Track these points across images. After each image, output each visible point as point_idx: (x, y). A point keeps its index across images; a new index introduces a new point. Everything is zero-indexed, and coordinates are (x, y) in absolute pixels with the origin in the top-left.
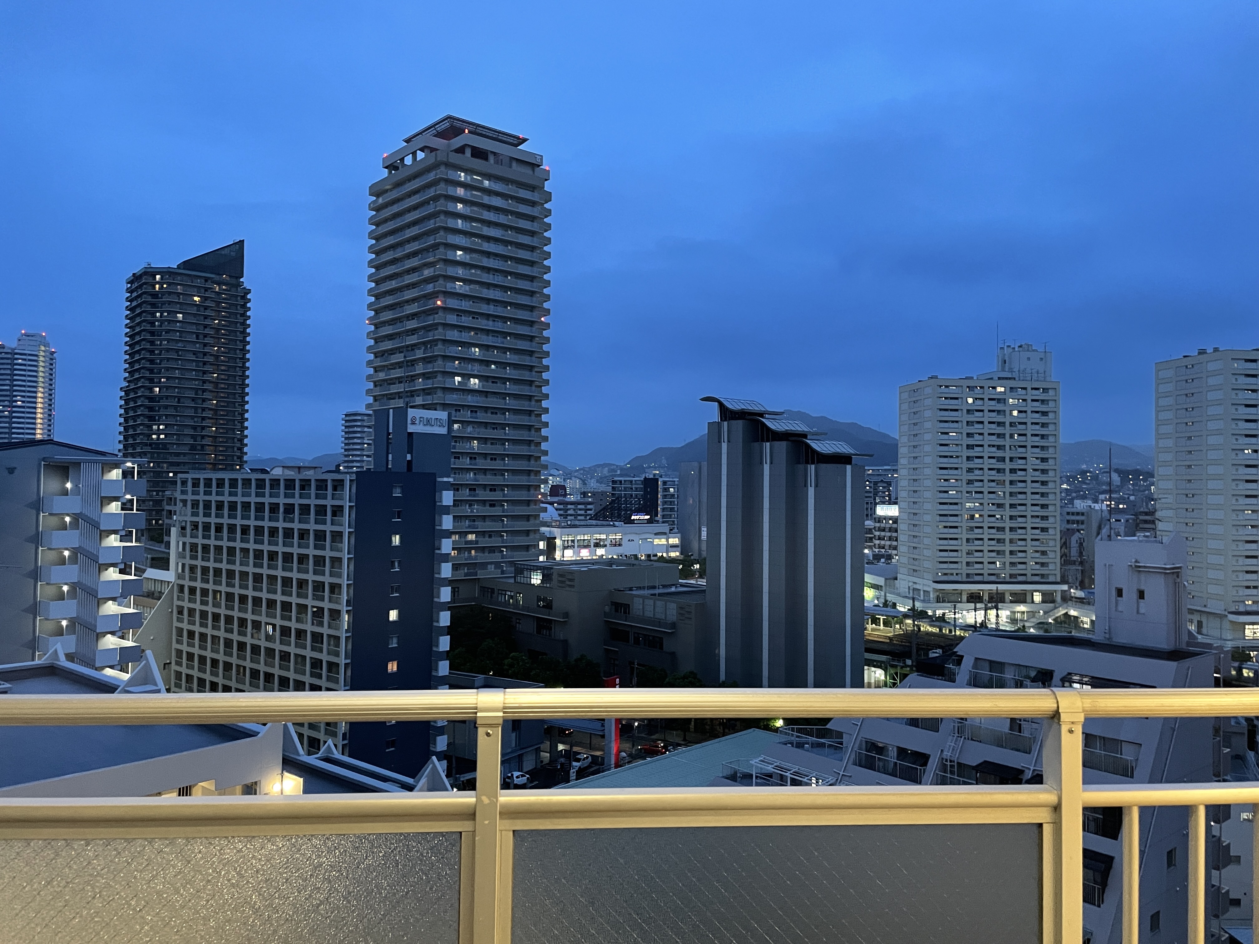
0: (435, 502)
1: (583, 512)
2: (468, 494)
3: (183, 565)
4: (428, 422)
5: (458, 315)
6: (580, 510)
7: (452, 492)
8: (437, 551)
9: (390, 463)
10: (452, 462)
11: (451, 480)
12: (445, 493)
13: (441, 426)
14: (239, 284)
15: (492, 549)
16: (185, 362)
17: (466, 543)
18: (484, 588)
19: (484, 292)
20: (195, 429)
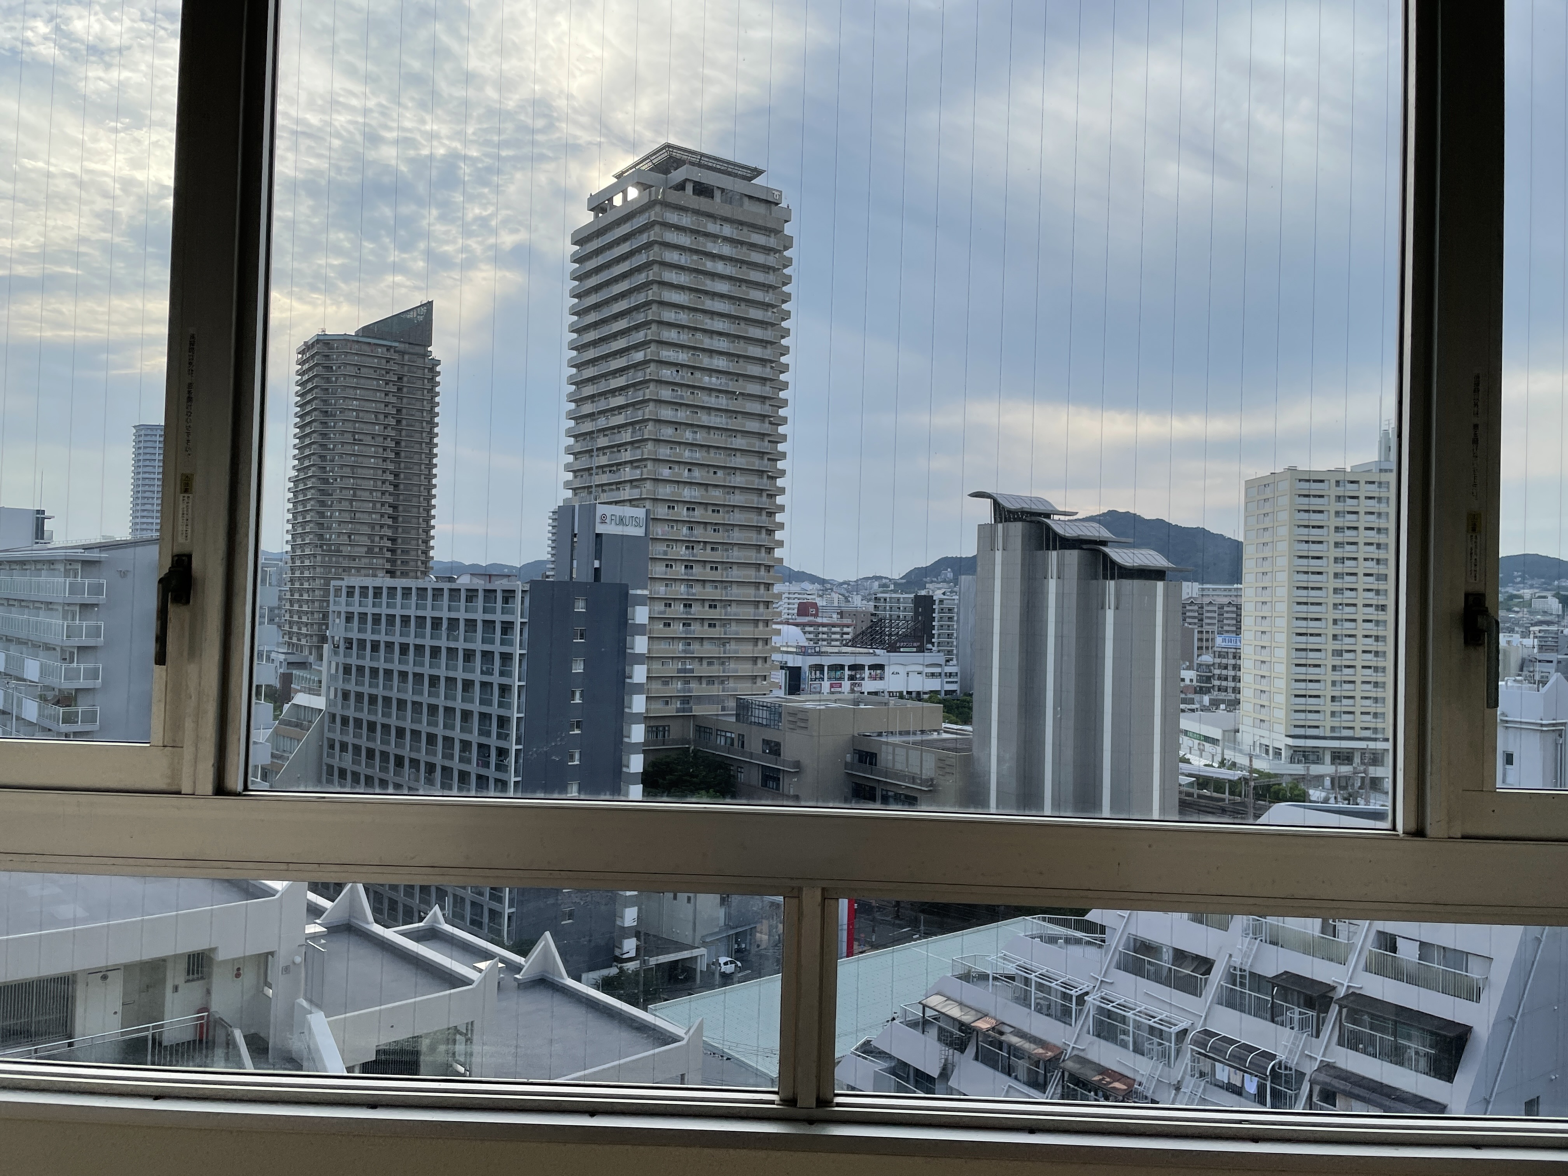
0: (626, 620)
1: (838, 636)
2: (681, 611)
3: (336, 689)
4: (621, 521)
5: (673, 390)
6: (834, 633)
8: (628, 680)
9: (574, 571)
10: (650, 571)
11: (646, 592)
13: (638, 525)
14: (426, 354)
15: (711, 680)
16: (362, 448)
17: (679, 671)
18: (700, 727)
19: (706, 361)
20: (373, 528)
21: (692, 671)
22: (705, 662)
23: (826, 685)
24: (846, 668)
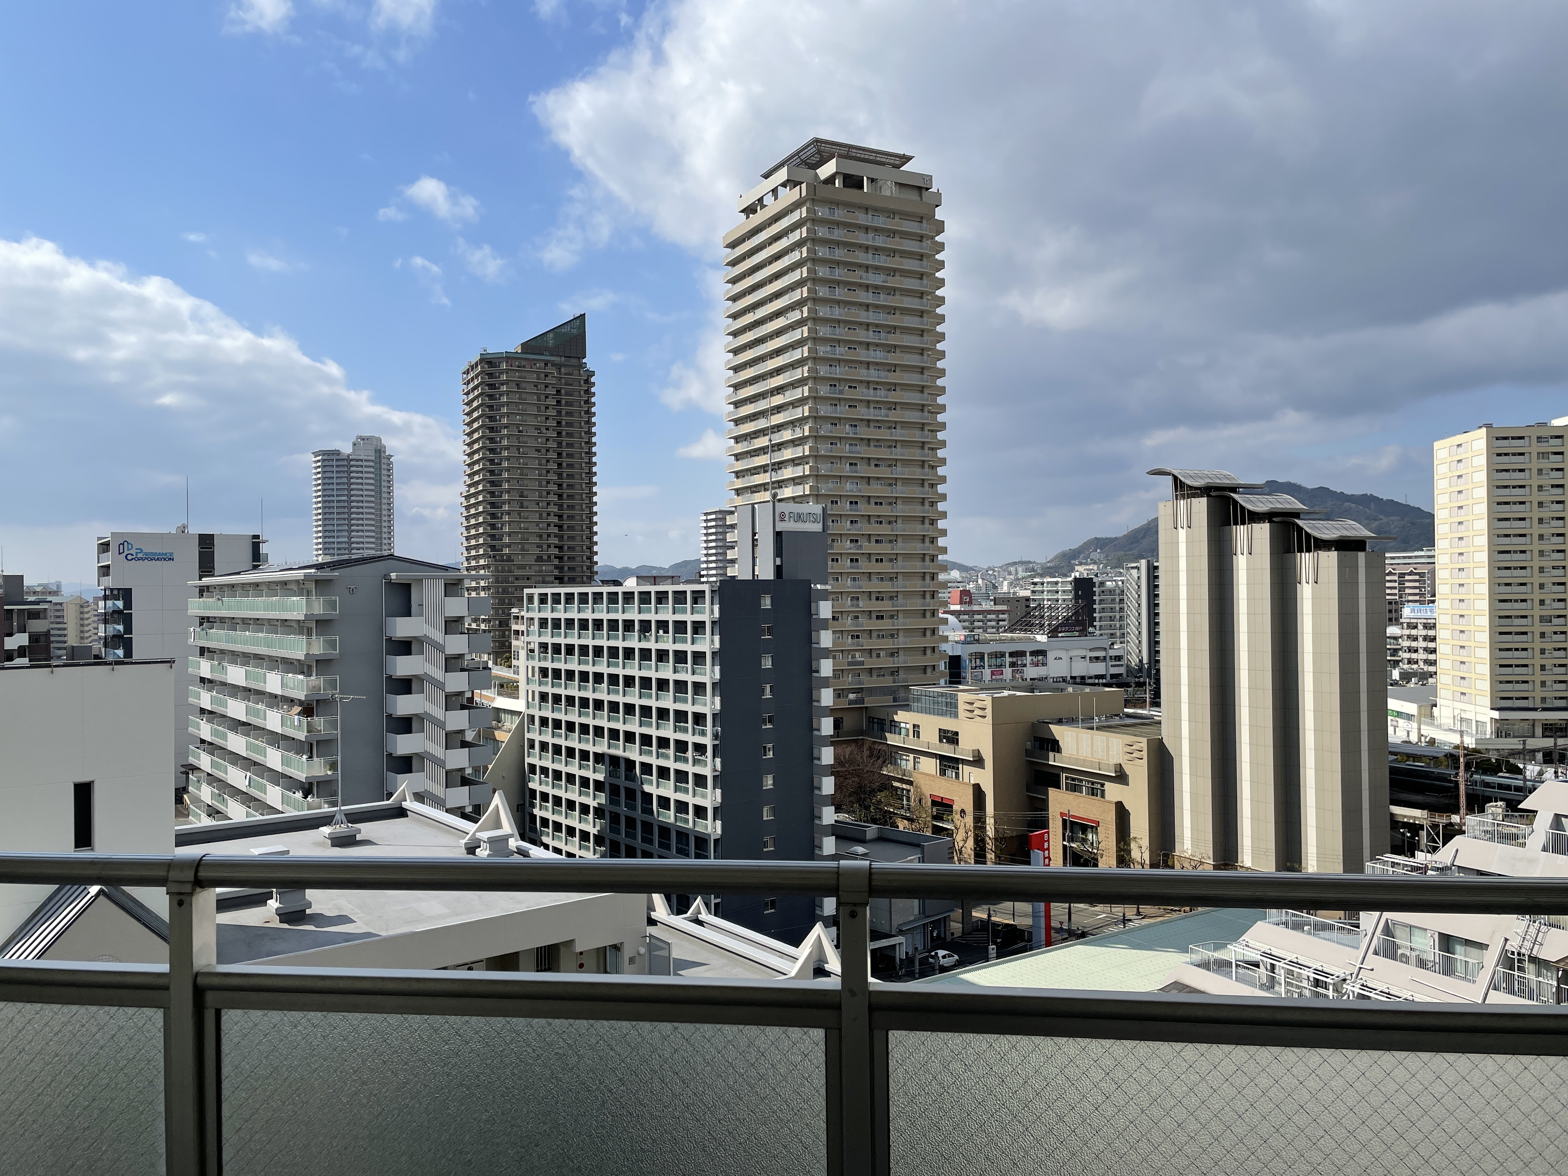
0: (811, 615)
1: (994, 623)
2: (849, 604)
3: (533, 692)
4: (799, 518)
5: (831, 385)
6: (990, 621)
7: (830, 603)
8: (815, 674)
9: (756, 568)
10: (829, 567)
11: (828, 587)
12: (822, 603)
13: (815, 522)
14: (582, 366)
15: (880, 672)
16: (526, 461)
17: (850, 664)
18: (873, 718)
19: (862, 355)
20: (541, 536)
21: (862, 663)
22: (874, 655)
23: (987, 672)
24: (1007, 655)
